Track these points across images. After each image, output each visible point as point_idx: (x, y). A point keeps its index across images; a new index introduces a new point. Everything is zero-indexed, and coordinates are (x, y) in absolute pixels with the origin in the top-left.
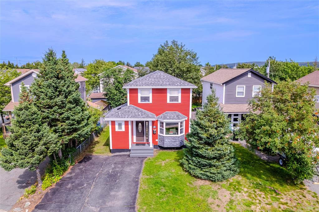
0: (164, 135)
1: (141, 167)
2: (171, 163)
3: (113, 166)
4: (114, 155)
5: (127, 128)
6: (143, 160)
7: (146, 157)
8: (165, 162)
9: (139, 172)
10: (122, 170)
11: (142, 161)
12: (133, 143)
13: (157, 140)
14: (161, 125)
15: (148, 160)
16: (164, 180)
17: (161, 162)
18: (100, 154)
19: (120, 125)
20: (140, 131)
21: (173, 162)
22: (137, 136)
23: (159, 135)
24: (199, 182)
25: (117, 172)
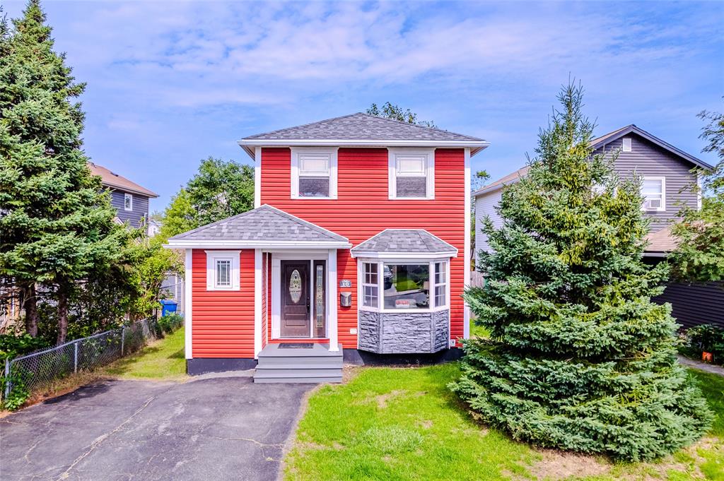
0: (381, 308)
1: (294, 413)
2: (411, 399)
3: (179, 410)
4: (196, 379)
5: (247, 281)
6: (303, 392)
7: (316, 384)
8: (385, 397)
9: (284, 429)
10: (211, 424)
11: (299, 396)
12: (270, 340)
13: (353, 331)
14: (367, 276)
15: (324, 391)
16: (395, 461)
17: (373, 399)
18: (148, 379)
19: (223, 268)
20: (295, 299)
21: (421, 398)
22: (285, 317)
23: (361, 312)
24: (553, 463)
25: (191, 430)
